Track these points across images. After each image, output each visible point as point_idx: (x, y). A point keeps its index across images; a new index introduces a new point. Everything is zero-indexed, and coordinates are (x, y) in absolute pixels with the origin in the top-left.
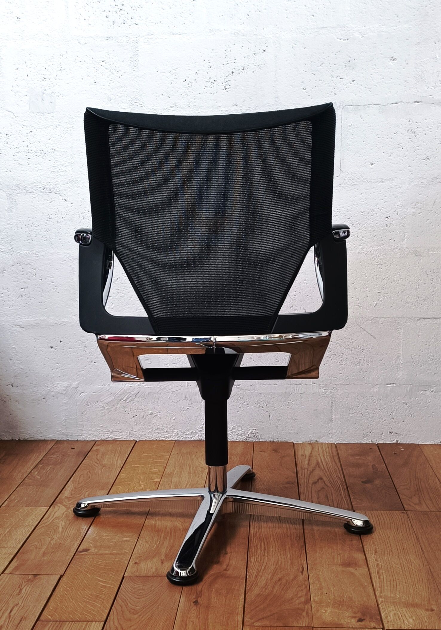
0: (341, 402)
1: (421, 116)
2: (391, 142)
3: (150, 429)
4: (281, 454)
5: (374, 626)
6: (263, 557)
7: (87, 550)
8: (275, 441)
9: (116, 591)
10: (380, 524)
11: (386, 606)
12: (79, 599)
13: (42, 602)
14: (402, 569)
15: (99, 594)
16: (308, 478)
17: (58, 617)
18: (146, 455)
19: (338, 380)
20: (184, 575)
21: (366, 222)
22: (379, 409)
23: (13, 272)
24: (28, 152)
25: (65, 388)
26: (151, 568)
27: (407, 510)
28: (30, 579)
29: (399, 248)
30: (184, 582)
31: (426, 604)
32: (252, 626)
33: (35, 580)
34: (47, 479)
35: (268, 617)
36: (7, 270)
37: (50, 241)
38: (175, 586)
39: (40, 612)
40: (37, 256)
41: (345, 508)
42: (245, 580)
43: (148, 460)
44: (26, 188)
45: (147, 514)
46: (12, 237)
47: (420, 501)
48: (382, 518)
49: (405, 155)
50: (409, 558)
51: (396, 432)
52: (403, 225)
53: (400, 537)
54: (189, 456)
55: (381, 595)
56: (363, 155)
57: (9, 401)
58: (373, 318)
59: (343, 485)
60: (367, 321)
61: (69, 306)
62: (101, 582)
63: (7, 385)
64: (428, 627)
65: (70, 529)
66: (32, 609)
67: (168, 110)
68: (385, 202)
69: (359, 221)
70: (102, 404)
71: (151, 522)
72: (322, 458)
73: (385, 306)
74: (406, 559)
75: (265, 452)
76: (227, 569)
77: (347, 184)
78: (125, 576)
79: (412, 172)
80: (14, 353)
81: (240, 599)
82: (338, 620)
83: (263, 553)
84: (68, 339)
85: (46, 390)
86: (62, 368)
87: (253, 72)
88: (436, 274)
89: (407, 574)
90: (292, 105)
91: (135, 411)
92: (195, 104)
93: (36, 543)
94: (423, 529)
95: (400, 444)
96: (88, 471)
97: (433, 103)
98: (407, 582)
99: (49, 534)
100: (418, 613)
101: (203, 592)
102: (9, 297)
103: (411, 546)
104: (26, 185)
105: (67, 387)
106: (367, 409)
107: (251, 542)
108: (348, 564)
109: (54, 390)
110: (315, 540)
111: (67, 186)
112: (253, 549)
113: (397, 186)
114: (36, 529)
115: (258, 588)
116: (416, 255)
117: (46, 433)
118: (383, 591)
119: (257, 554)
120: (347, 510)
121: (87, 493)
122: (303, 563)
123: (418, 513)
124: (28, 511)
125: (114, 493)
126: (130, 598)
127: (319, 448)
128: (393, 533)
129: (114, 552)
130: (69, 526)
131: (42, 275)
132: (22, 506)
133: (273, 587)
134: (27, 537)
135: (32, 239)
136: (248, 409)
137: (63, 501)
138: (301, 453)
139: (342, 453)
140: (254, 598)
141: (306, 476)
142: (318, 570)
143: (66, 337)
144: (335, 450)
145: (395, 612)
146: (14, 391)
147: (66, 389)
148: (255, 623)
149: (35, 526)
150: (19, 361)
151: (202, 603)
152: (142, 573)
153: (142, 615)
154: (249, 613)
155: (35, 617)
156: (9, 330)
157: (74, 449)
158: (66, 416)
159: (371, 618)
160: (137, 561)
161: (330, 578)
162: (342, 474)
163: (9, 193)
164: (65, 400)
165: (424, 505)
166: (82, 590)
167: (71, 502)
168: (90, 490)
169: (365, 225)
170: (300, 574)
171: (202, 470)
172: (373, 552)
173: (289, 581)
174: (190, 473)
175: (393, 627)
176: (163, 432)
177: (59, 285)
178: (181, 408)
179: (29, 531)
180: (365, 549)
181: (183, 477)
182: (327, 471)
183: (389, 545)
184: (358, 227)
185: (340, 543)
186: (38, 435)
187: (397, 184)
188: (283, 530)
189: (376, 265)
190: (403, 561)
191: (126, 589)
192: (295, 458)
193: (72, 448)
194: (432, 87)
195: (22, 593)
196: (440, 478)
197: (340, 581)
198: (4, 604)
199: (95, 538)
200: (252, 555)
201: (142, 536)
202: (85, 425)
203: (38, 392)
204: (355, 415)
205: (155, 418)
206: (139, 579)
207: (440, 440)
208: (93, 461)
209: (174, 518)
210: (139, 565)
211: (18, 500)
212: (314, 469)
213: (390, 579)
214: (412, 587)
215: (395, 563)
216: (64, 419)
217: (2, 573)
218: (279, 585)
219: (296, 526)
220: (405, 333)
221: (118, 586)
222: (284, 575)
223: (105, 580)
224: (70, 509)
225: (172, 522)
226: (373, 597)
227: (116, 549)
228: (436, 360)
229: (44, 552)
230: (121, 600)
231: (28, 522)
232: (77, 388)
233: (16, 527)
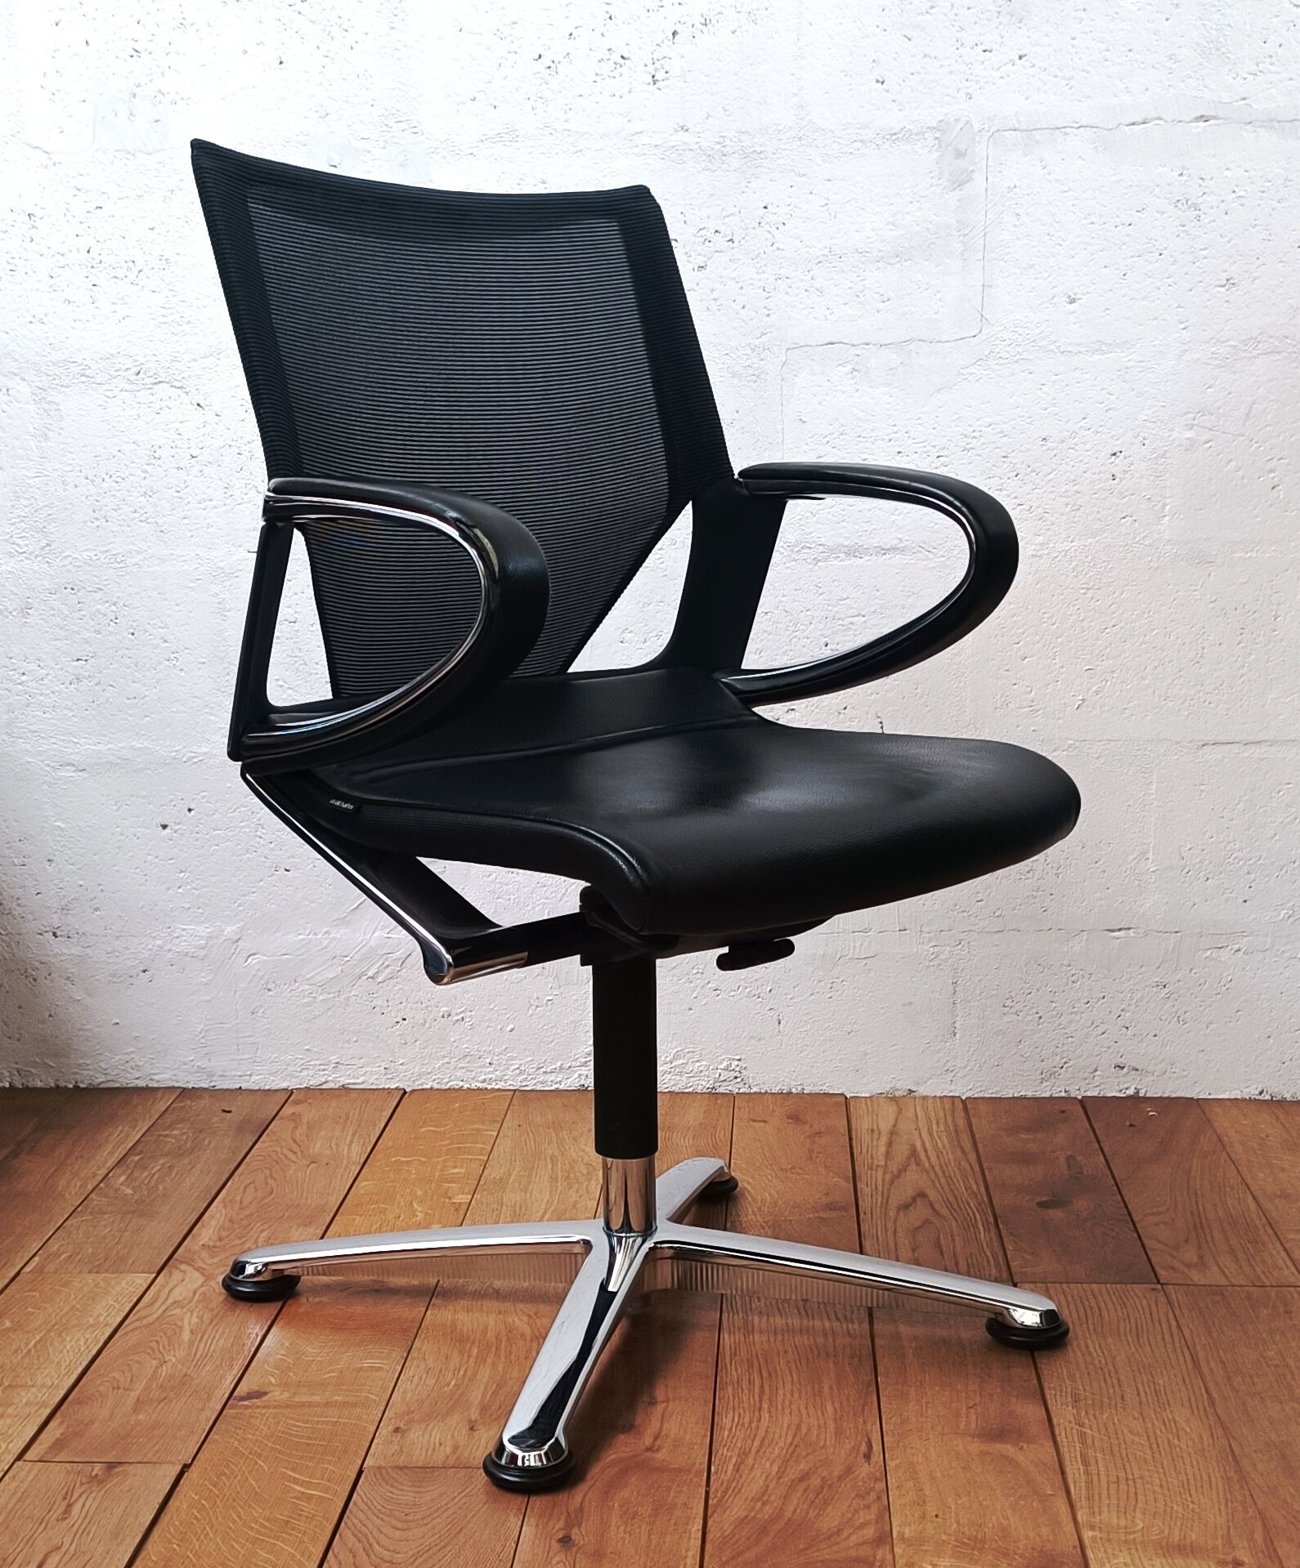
0: (979, 981)
1: (1214, 160)
2: (1128, 235)
3: (444, 1057)
4: (811, 1126)
6: (757, 1413)
7: (260, 1394)
8: (794, 1091)
9: (340, 1510)
10: (1090, 1322)
11: (1106, 1552)
12: (234, 1532)
13: (128, 1541)
14: (1151, 1448)
15: (290, 1517)
16: (885, 1192)
18: (433, 1129)
19: (972, 919)
20: (532, 1464)
21: (1055, 467)
22: (1086, 1000)
23: (52, 612)
24: (92, 267)
25: (203, 942)
26: (441, 1444)
27: (1165, 1281)
28: (97, 1475)
29: (1147, 543)
30: (533, 1484)
31: (1220, 1548)
33: (111, 1479)
34: (154, 1196)
36: (36, 605)
37: (156, 523)
38: (509, 1496)
40: (122, 565)
41: (990, 1275)
42: (705, 1478)
43: (439, 1143)
44: (87, 372)
45: (432, 1294)
46: (50, 512)
47: (1201, 1258)
48: (1093, 1304)
49: (1166, 275)
50: (1170, 1417)
51: (1134, 1065)
52: (1159, 476)
53: (1146, 1358)
54: (553, 1134)
55: (1093, 1520)
56: (1046, 275)
57: (46, 978)
58: (1071, 742)
59: (984, 1213)
60: (1054, 751)
61: (213, 708)
62: (297, 1484)
63: (41, 934)
65: (212, 1335)
67: (492, 145)
68: (1110, 409)
69: (1036, 465)
70: (308, 987)
71: (442, 1315)
72: (925, 1135)
73: (1107, 708)
74: (1163, 1420)
75: (765, 1122)
76: (656, 1447)
77: (1001, 358)
78: (365, 1466)
79: (1187, 324)
80: (58, 842)
81: (690, 1532)
83: (758, 1403)
84: (210, 803)
85: (150, 947)
86: (194, 885)
87: (734, 32)
88: (1252, 617)
89: (1165, 1462)
90: (844, 130)
91: (399, 1006)
92: (567, 126)
93: (116, 1374)
94: (1211, 1336)
95: (1146, 1099)
96: (267, 1172)
97: (1250, 123)
98: (1164, 1483)
99: (153, 1350)
101: (585, 1511)
102: (42, 685)
103: (1177, 1384)
104: (85, 363)
105: (209, 938)
106: (1052, 1002)
107: (724, 1372)
108: (998, 1433)
109: (173, 948)
110: (904, 1366)
111: (205, 366)
112: (730, 1390)
113: (1143, 364)
114: (118, 1335)
115: (742, 1502)
116: (1197, 561)
117: (152, 1069)
118: (1097, 1510)
119: (741, 1405)
120: (996, 1281)
121: (263, 1235)
122: (871, 1431)
123: (1196, 1292)
124: (97, 1286)
125: (339, 1236)
126: (379, 1529)
127: (918, 1109)
128: (1127, 1347)
129: (335, 1398)
130: (212, 1326)
131: (134, 621)
132: (80, 1272)
133: (786, 1498)
134: (90, 1358)
135: (105, 517)
136: (718, 1001)
137: (195, 1257)
138: (866, 1126)
139: (983, 1126)
140: (729, 1530)
141: (880, 1188)
142: (913, 1451)
143: (203, 797)
144: (963, 1114)
146: (60, 949)
147: (207, 943)
149: (114, 1326)
150: (73, 864)
151: (582, 1543)
152: (414, 1459)
156: (46, 779)
157: (230, 1112)
158: (207, 1020)
160: (402, 1425)
161: (945, 1473)
162: (981, 1183)
163: (37, 384)
164: (203, 974)
165: (1215, 1269)
166: (241, 1507)
167: (219, 1258)
168: (273, 1228)
169: (1051, 476)
170: (863, 1461)
171: (588, 1172)
172: (1069, 1399)
173: (829, 1482)
174: (553, 1179)
176: (481, 1067)
177: (182, 648)
178: (530, 998)
179: (98, 1341)
180: (1047, 1391)
181: (534, 1192)
182: (940, 1173)
183: (1115, 1381)
184: (1031, 482)
185: (974, 1374)
186: (128, 1075)
187: (1142, 359)
188: (814, 1337)
190: (1153, 1425)
191: (369, 1503)
192: (850, 1139)
193: (224, 1111)
194: (1245, 75)
195: (73, 1514)
196: (1258, 1194)
197: (976, 1482)
198: (22, 1544)
199: (282, 1359)
200: (725, 1409)
201: (416, 1354)
202: (260, 1046)
203: (128, 951)
204: (1020, 1018)
205: (456, 1025)
206: (406, 1474)
207: (1260, 1089)
208: (281, 1147)
209: (508, 1304)
210: (406, 1434)
211: (69, 1254)
212: (903, 1170)
213: (1118, 1477)
214: (1179, 1499)
215: (1130, 1432)
216: (202, 1030)
217: (20, 1457)
218: (801, 1491)
219: (850, 1325)
220: (1164, 784)
221: (347, 1494)
222: (815, 1464)
223: (310, 1477)
224: (215, 1279)
225: (501, 1317)
226: (1069, 1527)
227: (341, 1390)
228: (1248, 863)
229: (138, 1400)
230: (355, 1536)
231: (95, 1314)
232: (237, 941)
233: (61, 1329)
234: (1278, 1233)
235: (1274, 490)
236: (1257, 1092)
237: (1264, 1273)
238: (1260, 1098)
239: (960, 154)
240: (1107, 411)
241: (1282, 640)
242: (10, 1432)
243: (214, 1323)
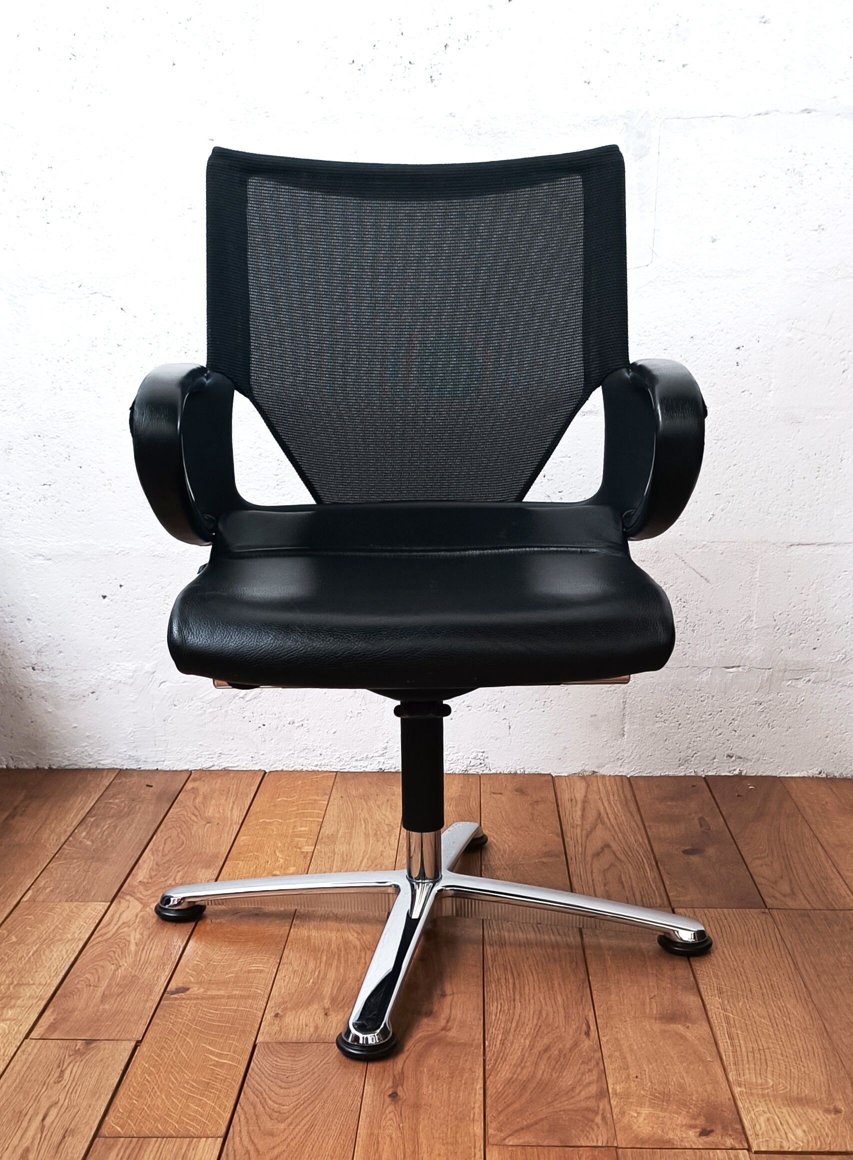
0: (641, 700)
1: (814, 141)
2: (753, 194)
3: (290, 750)
4: (532, 797)
5: (731, 1144)
6: (512, 1003)
7: (184, 990)
8: (519, 772)
9: (243, 1074)
10: (726, 937)
11: (750, 1102)
12: (173, 1090)
13: (102, 1097)
14: (773, 1027)
15: (210, 1079)
16: (584, 843)
17: (134, 1128)
18: (285, 799)
20: (370, 1042)
21: (698, 356)
22: (710, 713)
23: (27, 452)
24: (46, 210)
25: (131, 674)
26: (306, 1026)
27: (771, 907)
28: (79, 1049)
29: (758, 409)
30: (370, 1056)
31: (826, 1100)
32: (501, 1145)
33: (88, 1052)
34: (105, 846)
35: (531, 1125)
36: (14, 447)
37: (95, 391)
38: (354, 1063)
39: (99, 1118)
40: (72, 420)
41: (656, 903)
42: (482, 1050)
43: (290, 810)
44: (45, 285)
45: (294, 916)
46: (23, 383)
47: (792, 890)
48: (727, 924)
49: (779, 223)
50: (783, 1004)
51: (739, 755)
52: (768, 364)
53: (763, 961)
54: (364, 803)
55: (740, 1079)
56: (697, 222)
57: (28, 697)
58: (705, 543)
59: (649, 858)
60: (693, 548)
61: (135, 518)
62: (213, 1055)
63: (24, 668)
64: (832, 1147)
65: (150, 948)
66: (85, 1113)
68: (737, 317)
69: (686, 355)
70: (201, 704)
71: (300, 932)
72: (606, 804)
73: (728, 520)
74: (779, 1007)
75: (501, 794)
76: (448, 1028)
77: (665, 281)
78: (257, 1042)
79: (791, 257)
80: (34, 607)
81: (476, 1089)
82: (663, 1131)
83: (512, 995)
84: (134, 581)
85: (96, 677)
86: (124, 636)
87: (487, 45)
88: (827, 459)
89: (783, 1037)
90: (562, 117)
91: (261, 717)
93: (88, 976)
94: (804, 946)
95: (747, 777)
96: (179, 830)
97: (839, 115)
98: (784, 1053)
99: (112, 957)
100: (811, 1117)
101: (405, 1074)
102: (21, 501)
103: (786, 981)
104: (44, 278)
105: (135, 671)
106: (688, 714)
107: (489, 973)
108: (671, 1017)
109: (112, 678)
110: (606, 968)
111: (124, 281)
112: (493, 985)
113: (760, 285)
114: (87, 947)
115: (507, 1067)
116: (791, 422)
117: (99, 757)
118: (741, 1072)
119: (502, 996)
120: (661, 907)
121: (179, 875)
122: (588, 1015)
123: (791, 914)
124: (72, 911)
125: (229, 876)
126: (270, 1088)
127: (600, 785)
128: (751, 955)
129: (235, 992)
130: (149, 940)
131: (81, 459)
132: (60, 901)
133: (536, 1064)
134: (70, 963)
135: (60, 387)
136: (470, 714)
137: (136, 890)
138: (567, 797)
139: (644, 796)
140: (501, 1088)
141: (580, 841)
142: (617, 1030)
143: (130, 578)
144: (629, 788)
145: (769, 1115)
146: (37, 679)
147: (134, 675)
148: (507, 1140)
149: (85, 940)
150: (44, 622)
151: (405, 1097)
152: (290, 1037)
153: (294, 1124)
154: (494, 1117)
155: (91, 1129)
156: (25, 565)
157: (151, 786)
158: (135, 725)
159: (725, 1128)
160: (279, 1012)
161: (640, 1046)
162: (645, 836)
163: (11, 293)
164: (131, 695)
165: (801, 897)
166: (178, 1073)
167: (151, 892)
168: (186, 869)
169: (695, 363)
170: (585, 1037)
171: (389, 830)
172: (716, 992)
173: (564, 1052)
174: (367, 835)
175: (768, 1146)
176: (314, 756)
177: (114, 477)
178: (346, 712)
179: (75, 951)
180: (701, 986)
181: (355, 845)
182: (618, 830)
183: (745, 979)
185: (652, 974)
186: (84, 761)
188: (545, 947)
189: (715, 442)
190: (773, 1010)
191: (262, 1069)
192: (558, 806)
193: (148, 786)
194: (837, 81)
195: (65, 1078)
196: (825, 844)
197: (660, 1052)
198: (32, 1101)
199: (197, 964)
200: (491, 1000)
201: (286, 960)
202: (169, 742)
203: (82, 680)
204: (666, 724)
205: (298, 729)
206: (285, 1048)
207: (819, 770)
208: (187, 811)
209: (343, 924)
210: (283, 1019)
211: (52, 888)
212: (594, 828)
213: (753, 1048)
214: (794, 1064)
215: (758, 1015)
216: (132, 731)
217: (27, 1037)
218: (546, 1059)
219: (568, 939)
220: (765, 571)
221: (247, 1062)
222: (554, 1040)
223: (221, 1050)
224: (149, 906)
225: (339, 933)
226: (724, 1085)
227: (238, 987)
228: (818, 623)
229: (104, 994)
230: (254, 1093)
231: (72, 932)
232: (154, 673)
233: (50, 942)
234: (840, 871)
235: (845, 373)
236: (817, 772)
237: (833, 900)
238: (820, 776)
239: (640, 135)
240: (734, 318)
241: (845, 475)
242: (20, 1018)
243: (150, 938)
